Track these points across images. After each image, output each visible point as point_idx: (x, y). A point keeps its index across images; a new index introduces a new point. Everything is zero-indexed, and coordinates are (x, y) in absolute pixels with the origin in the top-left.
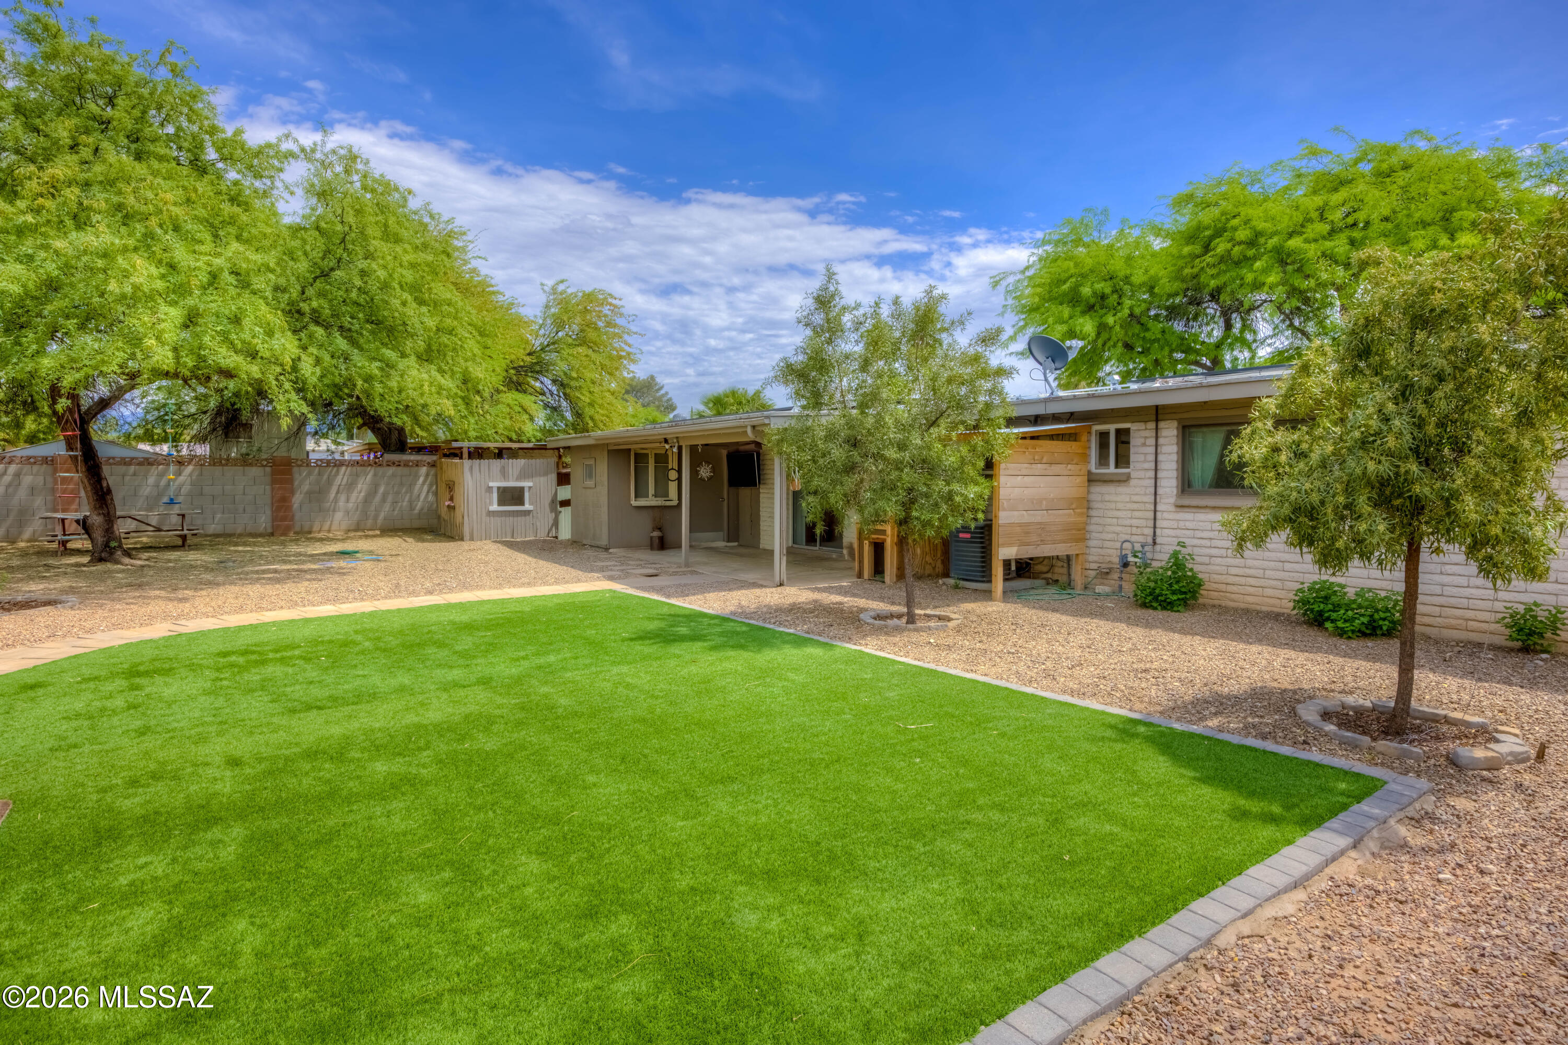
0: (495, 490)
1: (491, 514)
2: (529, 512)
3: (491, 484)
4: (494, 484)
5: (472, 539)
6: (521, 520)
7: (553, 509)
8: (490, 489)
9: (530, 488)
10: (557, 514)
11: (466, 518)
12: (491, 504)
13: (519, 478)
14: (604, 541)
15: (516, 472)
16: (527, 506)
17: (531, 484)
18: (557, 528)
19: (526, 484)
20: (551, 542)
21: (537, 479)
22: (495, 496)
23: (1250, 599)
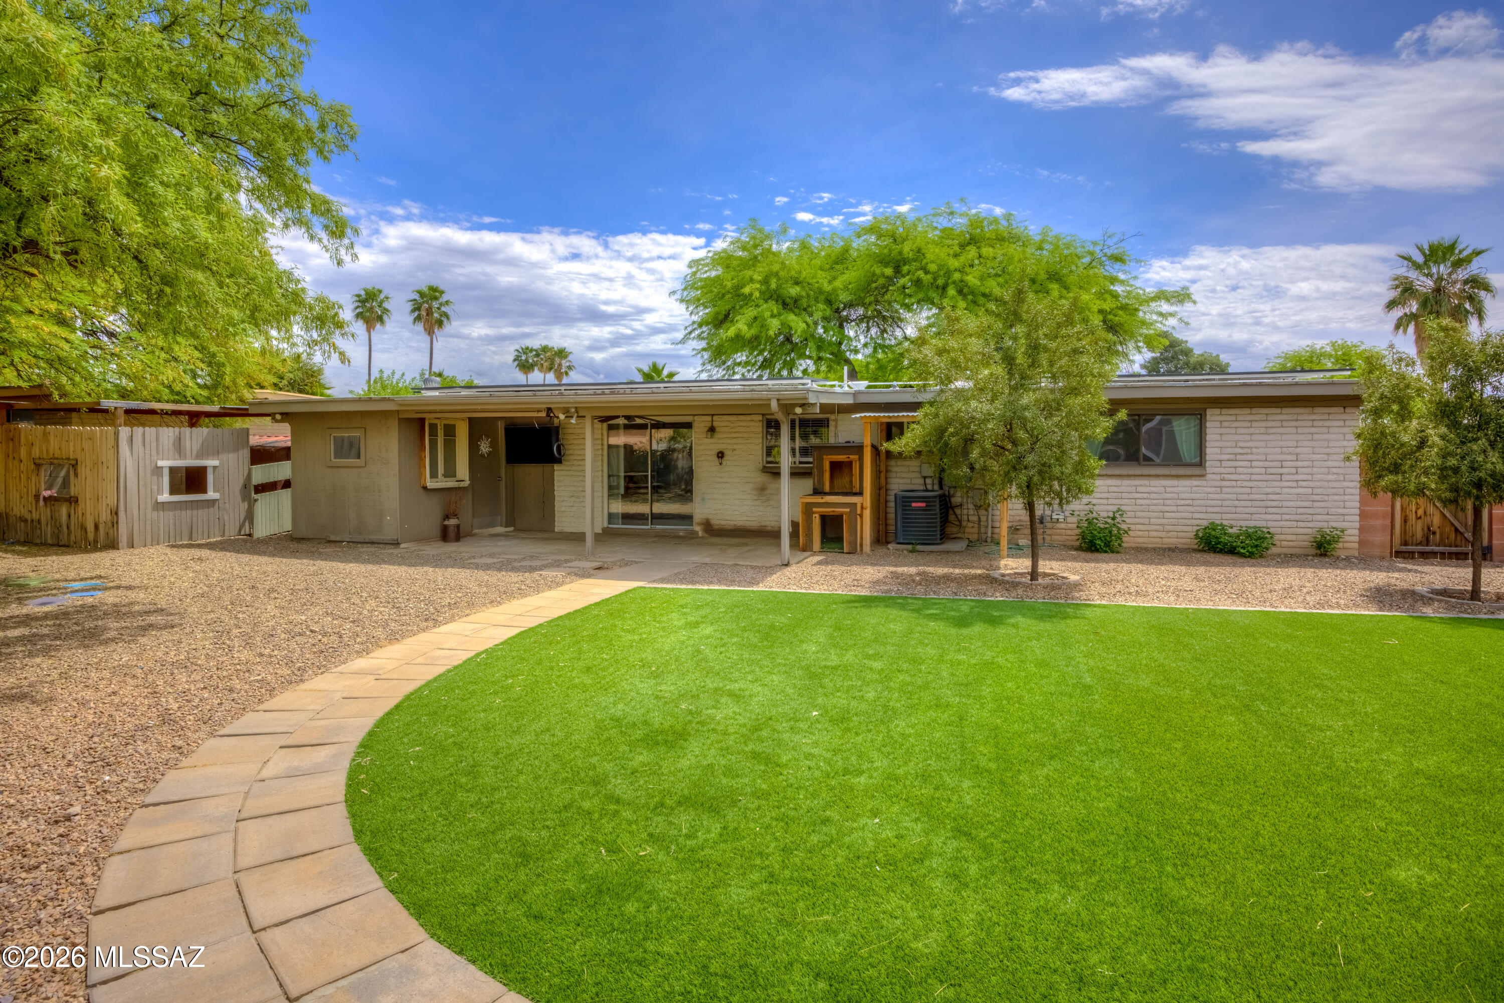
0: (166, 473)
1: (160, 506)
2: (214, 501)
3: (161, 463)
4: (164, 463)
5: (132, 546)
6: (202, 513)
7: (246, 497)
8: (158, 470)
9: (215, 467)
10: (252, 504)
11: (122, 514)
12: (159, 491)
13: (199, 456)
14: (390, 533)
15: (196, 447)
16: (211, 494)
17: (216, 463)
18: (252, 523)
19: (210, 462)
20: (245, 541)
21: (224, 456)
22: (166, 479)
23: (1139, 540)
